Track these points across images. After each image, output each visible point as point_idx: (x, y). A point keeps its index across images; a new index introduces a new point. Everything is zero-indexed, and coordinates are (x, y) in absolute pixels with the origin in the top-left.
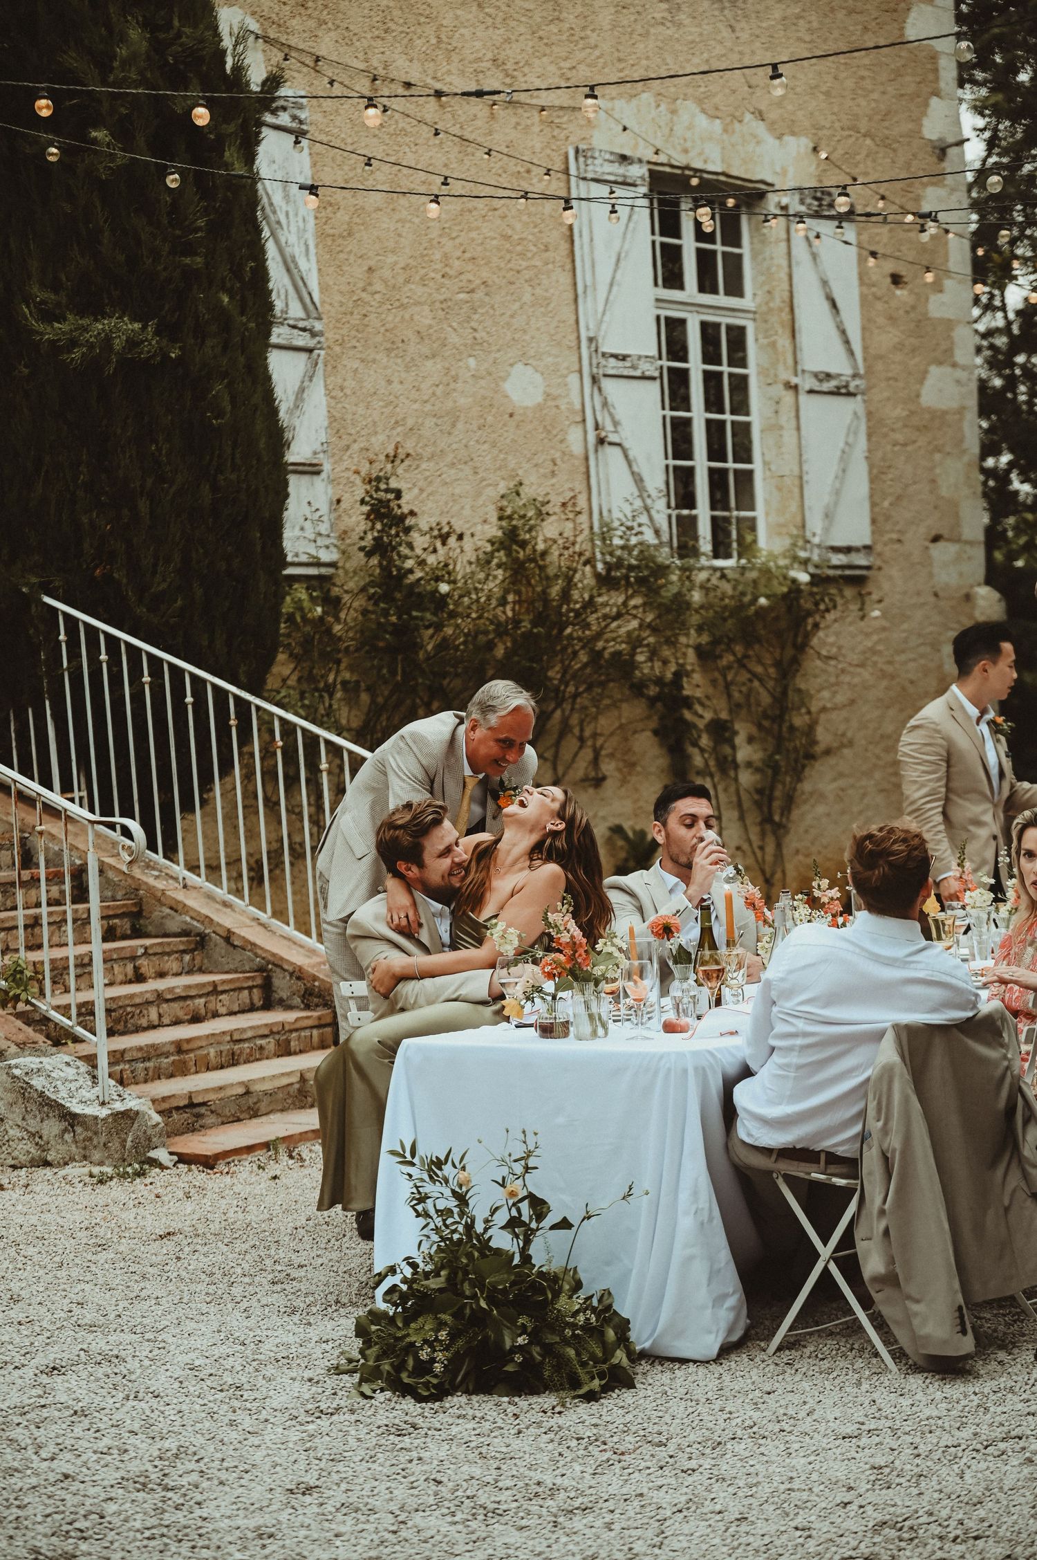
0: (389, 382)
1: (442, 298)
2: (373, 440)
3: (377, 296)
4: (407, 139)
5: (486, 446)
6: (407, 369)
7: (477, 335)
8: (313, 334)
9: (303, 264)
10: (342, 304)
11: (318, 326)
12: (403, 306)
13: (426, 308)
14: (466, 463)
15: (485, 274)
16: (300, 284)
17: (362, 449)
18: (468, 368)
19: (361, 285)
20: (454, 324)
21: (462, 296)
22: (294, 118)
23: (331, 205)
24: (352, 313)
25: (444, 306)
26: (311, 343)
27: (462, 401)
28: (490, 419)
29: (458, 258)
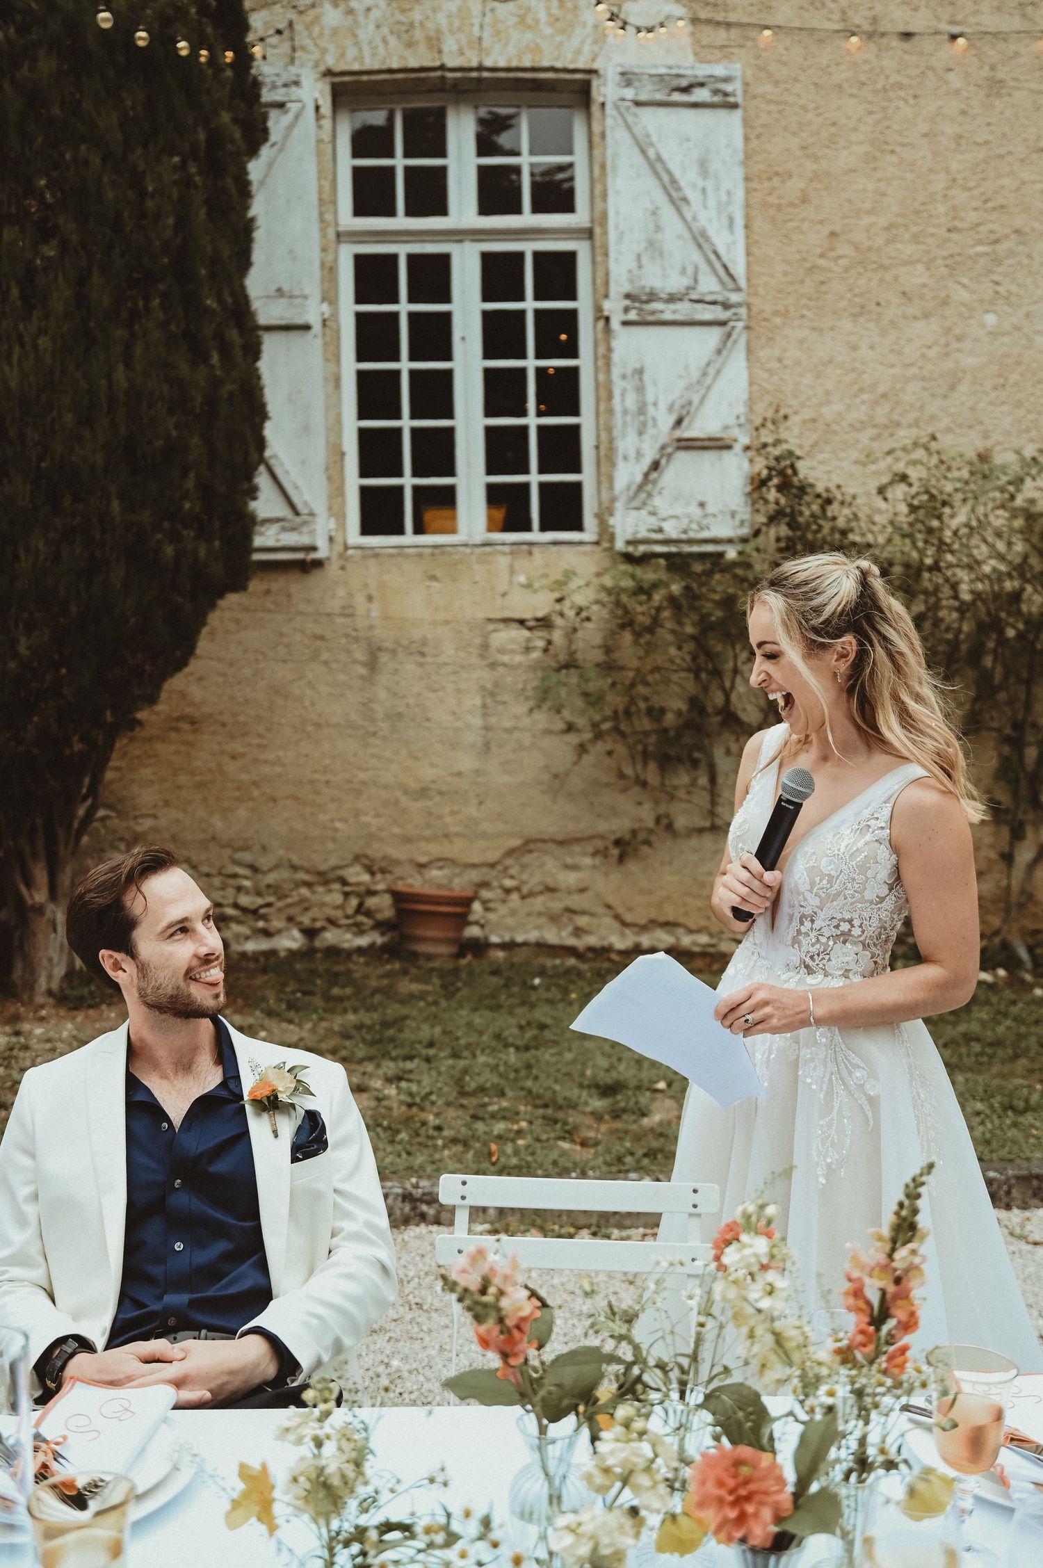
0: (854, 348)
1: (945, 253)
2: (825, 410)
3: (842, 262)
4: (902, 93)
5: (1005, 408)
6: (883, 333)
7: (1001, 289)
8: (726, 306)
9: (721, 240)
10: (786, 274)
11: (735, 298)
12: (883, 267)
13: (920, 267)
14: (971, 427)
15: (1019, 222)
16: (713, 257)
17: (804, 422)
18: (983, 325)
19: (818, 251)
20: (965, 280)
21: (980, 249)
22: (716, 92)
23: (777, 174)
24: (802, 282)
25: (949, 262)
26: (721, 314)
27: (969, 361)
28: (1014, 377)
29: (976, 209)
